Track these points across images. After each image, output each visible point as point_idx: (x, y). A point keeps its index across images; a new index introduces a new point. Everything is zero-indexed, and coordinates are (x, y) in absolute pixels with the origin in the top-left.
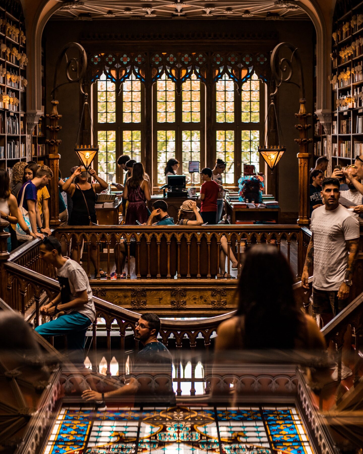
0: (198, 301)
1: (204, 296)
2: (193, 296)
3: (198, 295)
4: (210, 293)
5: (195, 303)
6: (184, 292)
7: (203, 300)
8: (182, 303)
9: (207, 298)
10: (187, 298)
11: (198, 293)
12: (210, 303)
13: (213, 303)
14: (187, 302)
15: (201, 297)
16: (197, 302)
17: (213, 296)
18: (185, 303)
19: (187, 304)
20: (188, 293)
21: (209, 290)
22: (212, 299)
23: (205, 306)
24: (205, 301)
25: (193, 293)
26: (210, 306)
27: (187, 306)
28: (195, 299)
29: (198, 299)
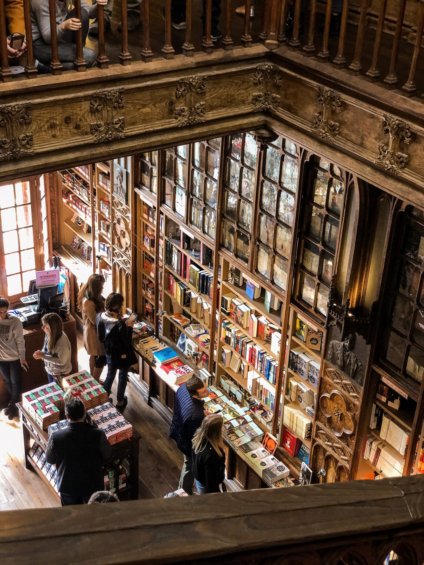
0: (60, 130)
1: (75, 116)
2: (47, 121)
3: (58, 116)
4: (86, 106)
5: (54, 136)
6: (26, 113)
7: (71, 126)
8: (24, 142)
9: (81, 120)
10: (34, 128)
11: (59, 110)
12: (89, 130)
13: (95, 129)
14: (34, 139)
15: (67, 120)
16: (58, 134)
17: (93, 111)
18: (30, 141)
19: (34, 142)
20: (36, 113)
21: (86, 98)
22: (92, 121)
23: (79, 140)
24: (77, 127)
25: (46, 114)
26: (90, 139)
27: (38, 148)
28: (52, 127)
29: (61, 124)
